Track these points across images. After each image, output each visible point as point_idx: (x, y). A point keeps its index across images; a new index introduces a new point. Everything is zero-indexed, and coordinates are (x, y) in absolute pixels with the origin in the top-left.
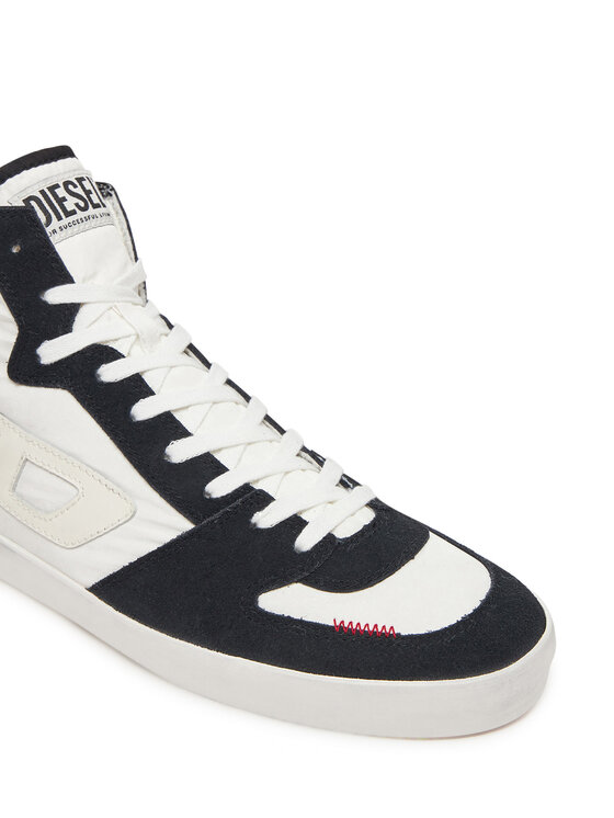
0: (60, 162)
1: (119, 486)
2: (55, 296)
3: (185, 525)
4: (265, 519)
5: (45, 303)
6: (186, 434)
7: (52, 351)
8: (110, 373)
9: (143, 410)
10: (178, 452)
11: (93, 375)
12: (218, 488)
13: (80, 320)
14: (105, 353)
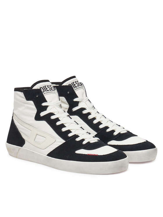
0: (47, 82)
1: (53, 136)
2: (44, 104)
3: (64, 141)
4: (78, 139)
5: (42, 106)
6: (65, 127)
7: (43, 114)
8: (53, 117)
9: (58, 123)
10: (64, 130)
11: (50, 118)
12: (70, 135)
13: (48, 108)
14: (52, 114)
